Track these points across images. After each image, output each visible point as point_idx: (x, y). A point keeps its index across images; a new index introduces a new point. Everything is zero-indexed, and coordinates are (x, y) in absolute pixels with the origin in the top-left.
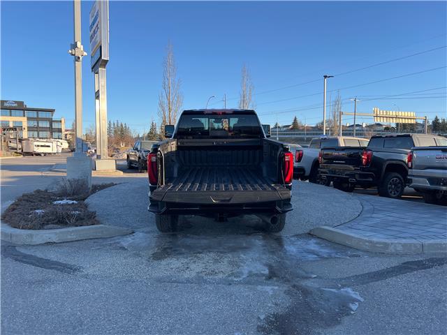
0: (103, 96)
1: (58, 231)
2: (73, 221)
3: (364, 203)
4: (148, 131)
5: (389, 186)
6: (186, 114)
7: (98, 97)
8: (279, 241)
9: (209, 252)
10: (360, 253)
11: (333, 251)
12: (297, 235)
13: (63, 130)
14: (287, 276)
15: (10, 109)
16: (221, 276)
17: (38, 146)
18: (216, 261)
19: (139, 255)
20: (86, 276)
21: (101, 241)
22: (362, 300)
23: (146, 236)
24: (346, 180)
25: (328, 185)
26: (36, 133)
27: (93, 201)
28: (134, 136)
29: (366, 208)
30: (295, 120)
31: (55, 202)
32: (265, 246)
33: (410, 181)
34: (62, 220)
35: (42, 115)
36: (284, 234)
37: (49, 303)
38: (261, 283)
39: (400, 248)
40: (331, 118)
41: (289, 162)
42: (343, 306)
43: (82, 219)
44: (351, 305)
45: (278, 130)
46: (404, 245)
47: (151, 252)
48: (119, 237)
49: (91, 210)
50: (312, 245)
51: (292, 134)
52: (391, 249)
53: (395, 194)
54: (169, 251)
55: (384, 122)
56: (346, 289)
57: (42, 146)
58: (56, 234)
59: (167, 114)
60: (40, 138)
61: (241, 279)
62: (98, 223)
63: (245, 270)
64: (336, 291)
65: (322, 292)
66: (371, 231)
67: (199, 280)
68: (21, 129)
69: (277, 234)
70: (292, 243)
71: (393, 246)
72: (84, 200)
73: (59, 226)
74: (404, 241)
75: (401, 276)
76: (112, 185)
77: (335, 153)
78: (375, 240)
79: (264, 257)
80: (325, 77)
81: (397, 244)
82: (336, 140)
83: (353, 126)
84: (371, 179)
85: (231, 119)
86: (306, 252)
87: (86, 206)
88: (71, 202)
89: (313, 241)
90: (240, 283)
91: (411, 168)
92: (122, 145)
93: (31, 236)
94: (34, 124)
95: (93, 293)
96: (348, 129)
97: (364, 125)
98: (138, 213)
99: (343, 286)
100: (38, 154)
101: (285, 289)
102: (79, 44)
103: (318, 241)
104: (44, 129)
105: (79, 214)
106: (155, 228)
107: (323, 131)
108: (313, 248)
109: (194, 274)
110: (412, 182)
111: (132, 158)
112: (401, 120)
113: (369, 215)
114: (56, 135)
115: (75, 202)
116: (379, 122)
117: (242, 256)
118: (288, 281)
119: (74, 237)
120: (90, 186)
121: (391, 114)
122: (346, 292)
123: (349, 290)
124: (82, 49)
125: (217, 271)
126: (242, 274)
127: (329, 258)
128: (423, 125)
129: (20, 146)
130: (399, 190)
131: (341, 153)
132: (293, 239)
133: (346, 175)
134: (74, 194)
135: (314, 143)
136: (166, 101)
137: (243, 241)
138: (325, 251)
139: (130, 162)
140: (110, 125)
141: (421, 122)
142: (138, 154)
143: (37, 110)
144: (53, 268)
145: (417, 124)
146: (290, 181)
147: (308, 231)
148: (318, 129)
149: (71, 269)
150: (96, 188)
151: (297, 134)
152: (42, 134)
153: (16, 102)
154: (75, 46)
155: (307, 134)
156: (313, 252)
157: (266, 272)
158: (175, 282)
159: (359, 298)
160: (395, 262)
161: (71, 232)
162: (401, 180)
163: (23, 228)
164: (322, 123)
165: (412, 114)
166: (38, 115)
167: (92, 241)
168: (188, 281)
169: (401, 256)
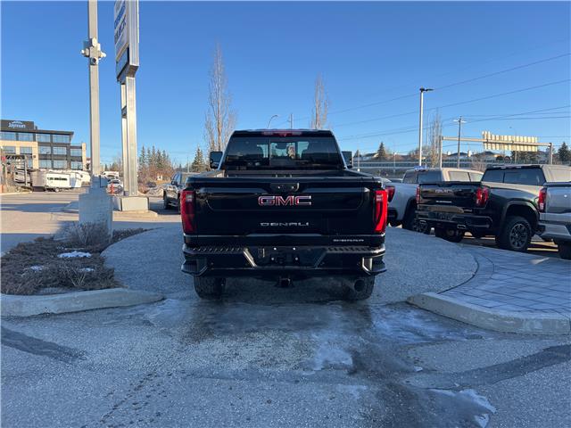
0: (132, 114)
1: (58, 297)
2: (81, 281)
3: (480, 258)
4: (192, 160)
5: (511, 234)
6: (238, 136)
7: (124, 115)
8: (366, 314)
9: (268, 329)
10: (481, 333)
11: (442, 329)
12: (389, 305)
13: (84, 158)
14: (379, 368)
15: (17, 131)
16: (283, 368)
17: (51, 179)
18: (278, 344)
19: (169, 334)
20: (90, 367)
21: (117, 311)
22: (493, 410)
23: (181, 304)
24: (453, 227)
25: (428, 232)
26: (49, 163)
27: (112, 254)
28: (175, 166)
29: (483, 266)
30: (381, 147)
31: (61, 256)
32: (347, 321)
33: (542, 229)
34: (65, 282)
35: (56, 139)
36: (372, 302)
37: (30, 410)
38: (342, 380)
39: (538, 326)
40: (429, 144)
41: (381, 203)
42: (466, 421)
43: (95, 280)
44: (477, 419)
45: (359, 159)
46: (545, 322)
47: (186, 330)
48: (143, 306)
49: (108, 266)
50: (412, 319)
51: (377, 165)
52: (526, 328)
53: (518, 245)
54: (210, 327)
55: (497, 150)
56: (467, 391)
57: (56, 179)
58: (55, 301)
59: (215, 137)
60: (54, 169)
61: (313, 373)
62: (117, 285)
63: (319, 359)
64: (454, 395)
65: (432, 395)
66: (493, 299)
67: (252, 375)
68: (31, 156)
69: (363, 303)
70: (385, 317)
71: (528, 323)
72: (100, 252)
73: (60, 291)
74: (543, 316)
75: (545, 370)
76: (142, 231)
77: (439, 191)
78: (502, 313)
79: (345, 337)
80: (422, 90)
81: (534, 320)
82: (439, 173)
83: (456, 154)
84: (488, 226)
85: (299, 143)
86: (403, 330)
87: (102, 261)
88: (82, 255)
89: (413, 313)
90: (311, 379)
91: (543, 211)
92: (160, 178)
93: (20, 304)
94: (47, 150)
95: (97, 395)
96: (449, 158)
97: (470, 154)
98: (171, 271)
99: (463, 387)
100: (52, 190)
101: (377, 389)
102: (95, 42)
103: (420, 313)
104: (60, 157)
105: (91, 273)
106: (194, 292)
107: (418, 161)
108: (414, 325)
109: (245, 365)
110: (544, 230)
111: (170, 195)
112: (518, 147)
113: (487, 276)
114: (75, 164)
115: (88, 255)
116: (489, 149)
117: (314, 335)
118: (381, 376)
119: (81, 306)
120: (110, 233)
121: (506, 139)
122: (468, 396)
123: (472, 393)
124: (99, 49)
125: (278, 360)
126: (314, 365)
127: (438, 341)
128: (547, 154)
129: (28, 179)
130: (525, 240)
131: (446, 190)
132: (385, 310)
133: (453, 219)
134: (88, 244)
135: (409, 176)
136: (215, 121)
137: (316, 312)
138: (431, 329)
139: (168, 200)
140: (143, 152)
141: (543, 149)
142: (177, 190)
143: (51, 133)
144: (45, 353)
145: (539, 152)
146: (383, 230)
147: (405, 299)
148: (411, 159)
149: (71, 355)
150: (119, 236)
151: (383, 165)
152: (57, 164)
153: (24, 123)
154: (89, 44)
155: (397, 165)
156: (415, 331)
157: (349, 362)
158: (217, 377)
159: (488, 406)
160: (533, 348)
161: (77, 299)
162: (526, 226)
163: (9, 293)
164: (417, 151)
165: (533, 140)
166: (52, 139)
167: (107, 311)
168: (236, 376)
169: (541, 339)
